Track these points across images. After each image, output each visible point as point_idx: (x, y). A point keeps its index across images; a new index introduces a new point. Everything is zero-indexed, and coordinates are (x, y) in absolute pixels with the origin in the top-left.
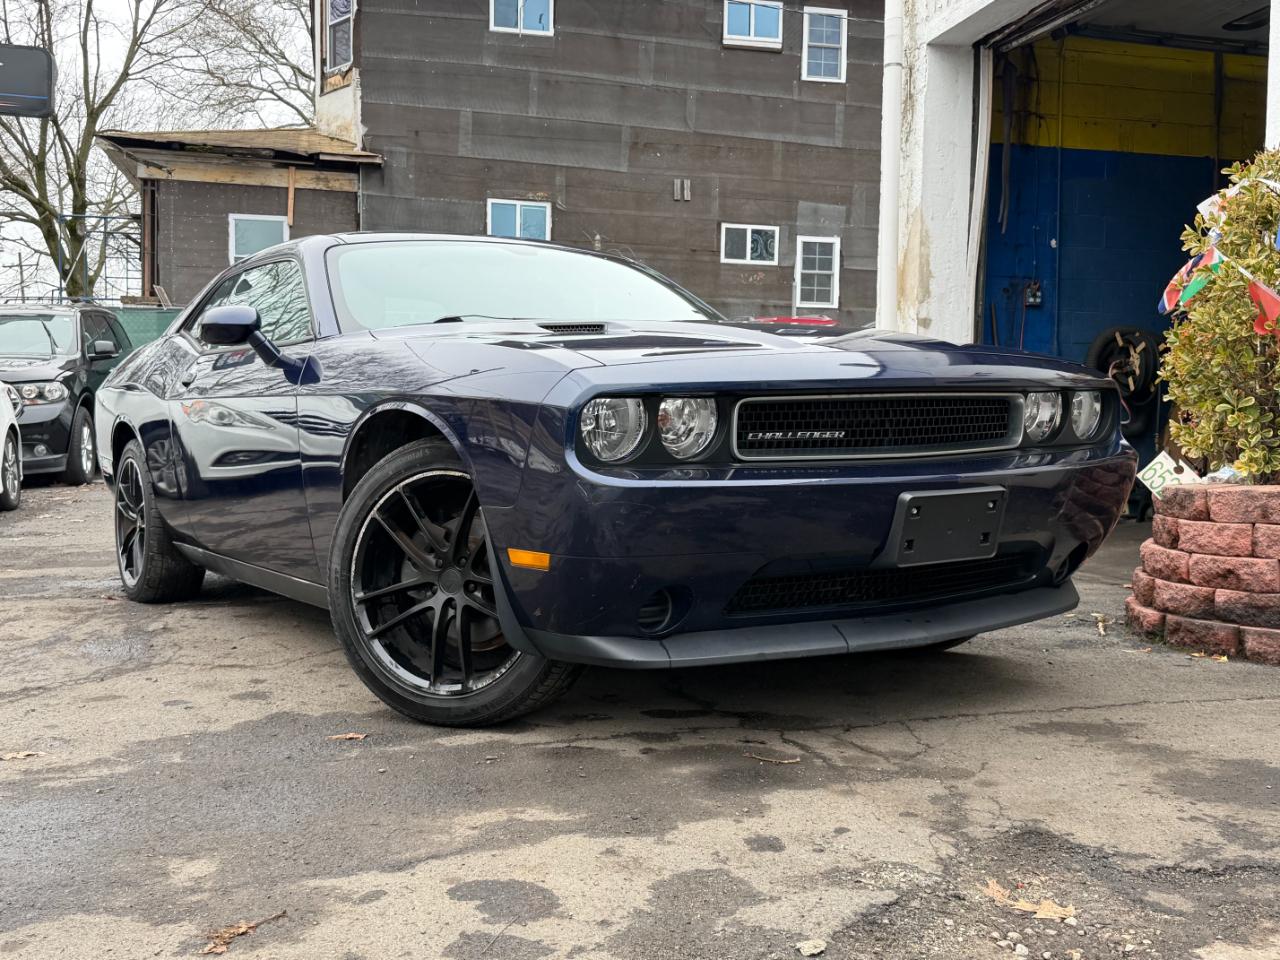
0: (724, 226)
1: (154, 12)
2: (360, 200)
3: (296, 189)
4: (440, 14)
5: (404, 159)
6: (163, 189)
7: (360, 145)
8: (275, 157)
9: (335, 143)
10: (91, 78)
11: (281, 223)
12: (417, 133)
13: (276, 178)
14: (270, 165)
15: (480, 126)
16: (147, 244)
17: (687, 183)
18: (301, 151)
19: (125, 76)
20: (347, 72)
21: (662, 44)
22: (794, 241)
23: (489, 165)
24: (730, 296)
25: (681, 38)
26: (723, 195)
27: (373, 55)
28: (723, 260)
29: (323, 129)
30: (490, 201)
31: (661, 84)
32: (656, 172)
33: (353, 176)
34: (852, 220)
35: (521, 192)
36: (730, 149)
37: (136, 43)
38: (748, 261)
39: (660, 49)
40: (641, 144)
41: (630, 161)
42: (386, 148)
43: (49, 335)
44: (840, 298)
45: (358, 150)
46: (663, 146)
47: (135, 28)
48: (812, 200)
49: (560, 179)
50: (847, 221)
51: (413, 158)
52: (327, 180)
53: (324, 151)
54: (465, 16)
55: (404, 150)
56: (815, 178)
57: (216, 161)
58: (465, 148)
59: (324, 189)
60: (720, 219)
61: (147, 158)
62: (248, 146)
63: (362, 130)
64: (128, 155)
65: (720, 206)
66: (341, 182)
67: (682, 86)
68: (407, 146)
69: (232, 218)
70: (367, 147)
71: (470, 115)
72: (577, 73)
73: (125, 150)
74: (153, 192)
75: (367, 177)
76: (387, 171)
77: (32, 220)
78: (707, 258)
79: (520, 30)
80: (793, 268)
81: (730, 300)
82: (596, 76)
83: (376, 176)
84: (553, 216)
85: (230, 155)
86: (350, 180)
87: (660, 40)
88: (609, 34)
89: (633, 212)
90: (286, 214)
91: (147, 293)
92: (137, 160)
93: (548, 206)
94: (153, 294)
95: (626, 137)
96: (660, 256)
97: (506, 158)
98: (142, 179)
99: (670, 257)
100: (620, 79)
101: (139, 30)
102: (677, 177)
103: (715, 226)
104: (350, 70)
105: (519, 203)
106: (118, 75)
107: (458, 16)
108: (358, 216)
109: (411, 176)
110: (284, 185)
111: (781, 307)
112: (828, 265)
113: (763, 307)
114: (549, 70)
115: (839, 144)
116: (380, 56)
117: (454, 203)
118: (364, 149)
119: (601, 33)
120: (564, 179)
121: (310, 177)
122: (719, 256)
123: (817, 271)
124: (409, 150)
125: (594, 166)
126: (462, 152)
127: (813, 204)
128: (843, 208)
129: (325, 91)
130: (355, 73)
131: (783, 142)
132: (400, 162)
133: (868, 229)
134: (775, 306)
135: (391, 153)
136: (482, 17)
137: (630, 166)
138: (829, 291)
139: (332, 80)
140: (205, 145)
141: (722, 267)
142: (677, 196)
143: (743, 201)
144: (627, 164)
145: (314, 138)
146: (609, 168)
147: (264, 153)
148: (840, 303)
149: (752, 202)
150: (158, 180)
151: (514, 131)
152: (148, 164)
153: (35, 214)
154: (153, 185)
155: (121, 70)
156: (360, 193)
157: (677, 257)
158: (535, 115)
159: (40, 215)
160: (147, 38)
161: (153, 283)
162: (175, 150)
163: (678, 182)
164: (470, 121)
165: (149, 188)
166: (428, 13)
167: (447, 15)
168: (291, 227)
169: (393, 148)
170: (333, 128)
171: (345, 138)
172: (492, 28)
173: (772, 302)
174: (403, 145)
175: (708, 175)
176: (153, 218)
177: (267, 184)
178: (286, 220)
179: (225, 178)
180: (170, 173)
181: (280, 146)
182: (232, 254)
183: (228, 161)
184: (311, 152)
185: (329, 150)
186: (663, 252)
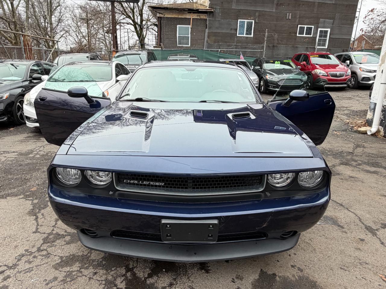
0: (299, 26)
2: (207, 21)
3: (193, 19)
5: (219, 10)
6: (162, 19)
7: (208, 6)
8: (188, 11)
9: (202, 6)
11: (189, 27)
12: (222, 3)
13: (188, 16)
14: (187, 12)
15: (238, 0)
16: (159, 33)
17: (290, 14)
18: (194, 9)
22: (317, 30)
23: (239, 11)
24: (299, 45)
26: (300, 17)
28: (298, 35)
30: (239, 20)
32: (282, 11)
33: (206, 15)
34: (334, 24)
35: (247, 18)
36: (303, 5)
38: (304, 35)
40: (279, 4)
41: (276, 8)
42: (214, 7)
43: (141, 59)
44: (328, 45)
45: (208, 8)
46: (285, 4)
48: (324, 19)
49: (257, 14)
50: (333, 24)
51: (221, 10)
52: (200, 16)
53: (200, 8)
56: (326, 12)
57: (174, 12)
58: (234, 6)
59: (199, 18)
60: (298, 24)
62: (182, 8)
63: (209, 2)
64: (155, 11)
65: (299, 20)
66: (203, 16)
68: (219, 6)
69: (178, 26)
70: (210, 7)
73: (154, 10)
74: (160, 20)
75: (209, 15)
76: (214, 13)
77: (131, 24)
78: (293, 35)
80: (316, 37)
81: (298, 46)
83: (212, 15)
84: (254, 24)
85: (178, 10)
86: (205, 16)
89: (275, 22)
90: (190, 25)
91: (159, 45)
92: (157, 12)
93: (253, 21)
94: (160, 45)
96: (281, 34)
97: (244, 9)
98: (158, 17)
99: (283, 34)
102: (288, 13)
103: (296, 26)
105: (246, 21)
108: (207, 25)
109: (220, 14)
110: (190, 17)
111: (312, 48)
112: (326, 36)
113: (307, 48)
115: (334, 3)
117: (230, 21)
118: (209, 8)
120: (258, 14)
121: (196, 15)
122: (297, 34)
123: (323, 38)
124: (220, 7)
125: (266, 10)
127: (324, 20)
128: (332, 21)
131: (318, 2)
132: (218, 10)
133: (339, 26)
134: (310, 48)
135: (216, 8)
137: (276, 10)
138: (325, 44)
140: (172, 8)
141: (297, 37)
142: (287, 18)
143: (305, 19)
144: (275, 9)
145: (197, 5)
146: (270, 11)
147: (186, 9)
148: (328, 47)
149: (307, 19)
150: (162, 17)
152: (160, 13)
153: (133, 24)
154: (160, 18)
156: (207, 19)
157: (286, 34)
159: (134, 23)
161: (160, 42)
162: (166, 9)
163: (288, 14)
165: (160, 19)
168: (191, 28)
169: (216, 7)
170: (201, 2)
171: (204, 5)
173: (309, 47)
175: (296, 12)
176: (160, 26)
177: (186, 17)
178: (190, 26)
179: (177, 16)
180: (164, 15)
181: (189, 8)
182: (178, 35)
183: (177, 12)
184: (197, 9)
185: (201, 8)
186: (282, 33)
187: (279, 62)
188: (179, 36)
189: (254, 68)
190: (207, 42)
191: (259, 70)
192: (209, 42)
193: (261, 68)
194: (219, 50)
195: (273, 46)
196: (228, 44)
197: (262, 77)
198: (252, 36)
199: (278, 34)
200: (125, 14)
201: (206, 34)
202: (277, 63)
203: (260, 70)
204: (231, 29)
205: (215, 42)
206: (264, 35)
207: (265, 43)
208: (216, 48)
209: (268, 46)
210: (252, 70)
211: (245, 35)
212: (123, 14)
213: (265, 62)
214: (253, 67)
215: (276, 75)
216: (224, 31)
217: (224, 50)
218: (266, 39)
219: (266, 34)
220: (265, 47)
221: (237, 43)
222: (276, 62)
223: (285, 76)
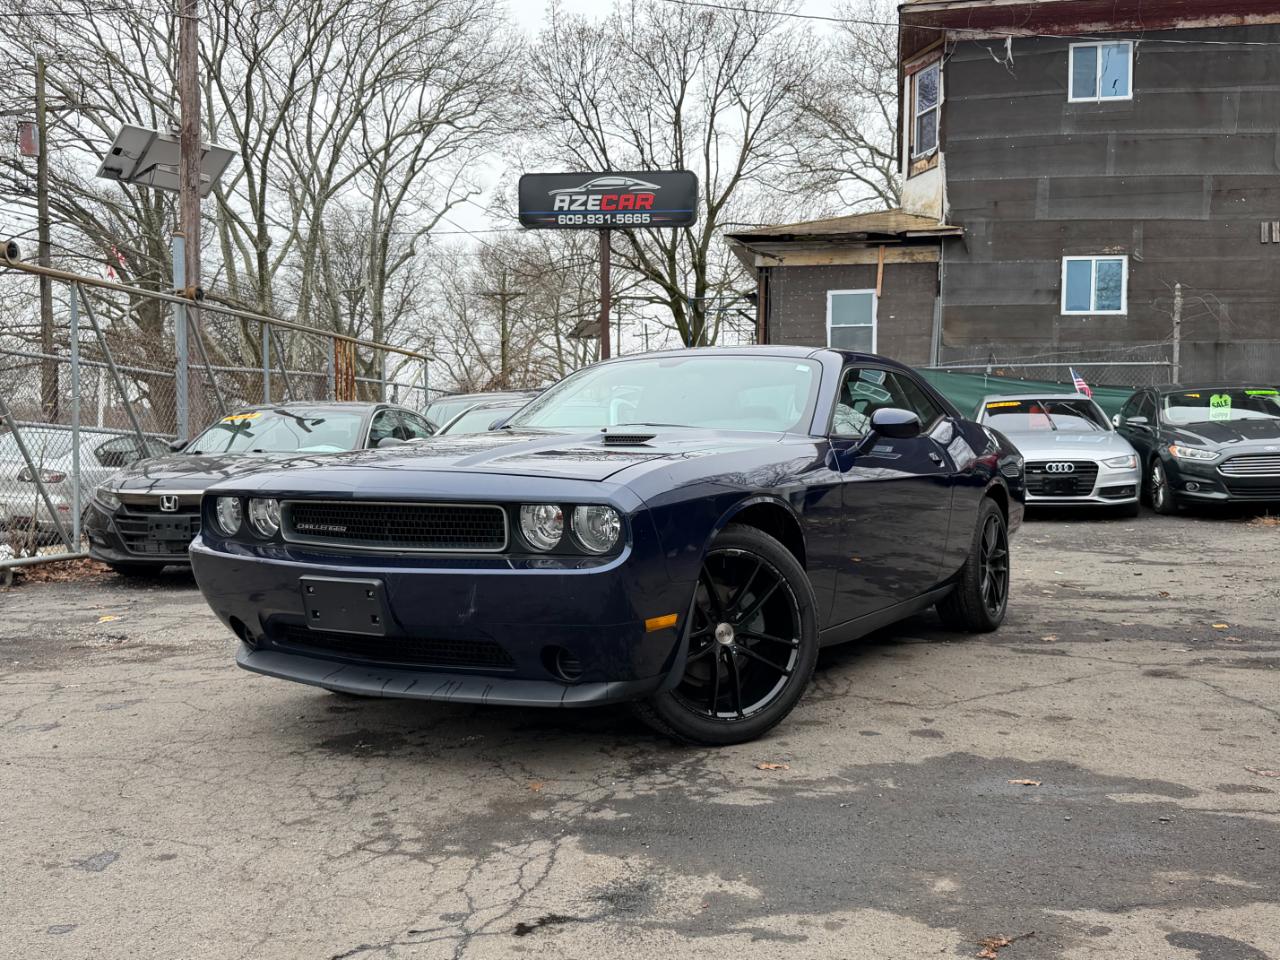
1: (762, 120)
2: (941, 269)
3: (885, 265)
4: (1021, 94)
5: (984, 228)
6: (774, 275)
7: (944, 220)
8: (868, 239)
9: (920, 220)
10: (712, 181)
11: (871, 295)
12: (996, 203)
13: (867, 258)
14: (863, 246)
15: (1058, 191)
16: (761, 321)
17: (1276, 225)
18: (891, 231)
19: (737, 177)
20: (933, 156)
21: (1248, 92)
23: (1064, 226)
25: (1268, 84)
27: (957, 138)
29: (909, 208)
30: (1065, 259)
31: (1245, 131)
32: (1241, 217)
33: (935, 248)
35: (1098, 248)
37: (747, 148)
39: (1246, 97)
40: (1222, 192)
41: (1212, 208)
42: (966, 221)
45: (941, 225)
46: (1248, 191)
47: (746, 135)
49: (1137, 233)
51: (992, 227)
52: (912, 254)
53: (910, 229)
54: (1044, 92)
55: (983, 220)
57: (817, 247)
58: (1042, 212)
59: (910, 262)
61: (762, 249)
62: (846, 232)
63: (947, 206)
64: (749, 249)
66: (924, 255)
67: (1270, 131)
68: (987, 217)
69: (830, 294)
70: (950, 221)
71: (1047, 182)
72: (1156, 131)
73: (746, 245)
74: (767, 278)
75: (948, 248)
76: (967, 240)
77: (664, 302)
79: (1099, 98)
82: (1175, 131)
83: (957, 247)
84: (1129, 268)
85: (830, 241)
86: (933, 252)
87: (1246, 89)
88: (1189, 90)
89: (1215, 258)
90: (875, 287)
92: (755, 252)
93: (1125, 259)
95: (1208, 185)
96: (1245, 299)
97: (1082, 218)
98: (758, 268)
99: (1255, 300)
100: (1199, 131)
101: (749, 137)
102: (1265, 220)
104: (936, 153)
105: (1094, 259)
106: (732, 177)
107: (1038, 93)
108: (939, 282)
109: (990, 243)
110: (875, 262)
114: (1127, 132)
116: (964, 138)
117: (1030, 264)
118: (947, 224)
119: (1182, 90)
120: (1141, 232)
121: (897, 253)
124: (988, 220)
125: (1172, 217)
126: (1039, 216)
129: (912, 174)
130: (941, 155)
132: (979, 230)
135: (971, 224)
136: (1061, 91)
137: (1213, 212)
139: (918, 165)
140: (809, 234)
142: (1265, 238)
144: (1209, 210)
145: (901, 218)
146: (1190, 217)
147: (859, 236)
150: (771, 267)
151: (1091, 192)
152: (764, 255)
153: (669, 300)
154: (767, 272)
155: (734, 173)
156: (941, 263)
157: (1264, 300)
158: (1112, 175)
159: (671, 297)
160: (755, 143)
162: (786, 241)
163: (1265, 226)
164: (1048, 187)
165: (764, 274)
166: (1009, 95)
167: (1026, 94)
168: (880, 298)
169: (974, 220)
170: (918, 206)
171: (927, 215)
172: (1071, 99)
174: (983, 216)
176: (767, 299)
177: (860, 262)
178: (875, 293)
179: (825, 261)
180: (781, 260)
181: (872, 229)
182: (829, 325)
183: (828, 246)
184: (899, 231)
185: (915, 227)
186: (1248, 295)
187: (1228, 398)
188: (833, 329)
189: (1123, 422)
190: (942, 343)
191: (1145, 430)
192: (950, 341)
193: (1152, 421)
194: (989, 368)
195: (1217, 346)
196: (1027, 345)
197: (1156, 455)
198: (1124, 311)
199: (1228, 300)
200: (642, 267)
201: (938, 316)
202: (1219, 400)
203: (1148, 428)
204: (1037, 292)
205: (972, 341)
206: (1171, 307)
207: (1177, 334)
208: (978, 363)
209: (1192, 348)
210: (1115, 428)
211: (1093, 311)
212: (637, 268)
213: (1167, 399)
214: (1117, 417)
215: (1210, 443)
216: (1008, 300)
217: (1009, 368)
218: (1177, 319)
219: (1178, 301)
220: (1177, 349)
221: (1061, 339)
222: (1214, 399)
223: (1248, 445)
